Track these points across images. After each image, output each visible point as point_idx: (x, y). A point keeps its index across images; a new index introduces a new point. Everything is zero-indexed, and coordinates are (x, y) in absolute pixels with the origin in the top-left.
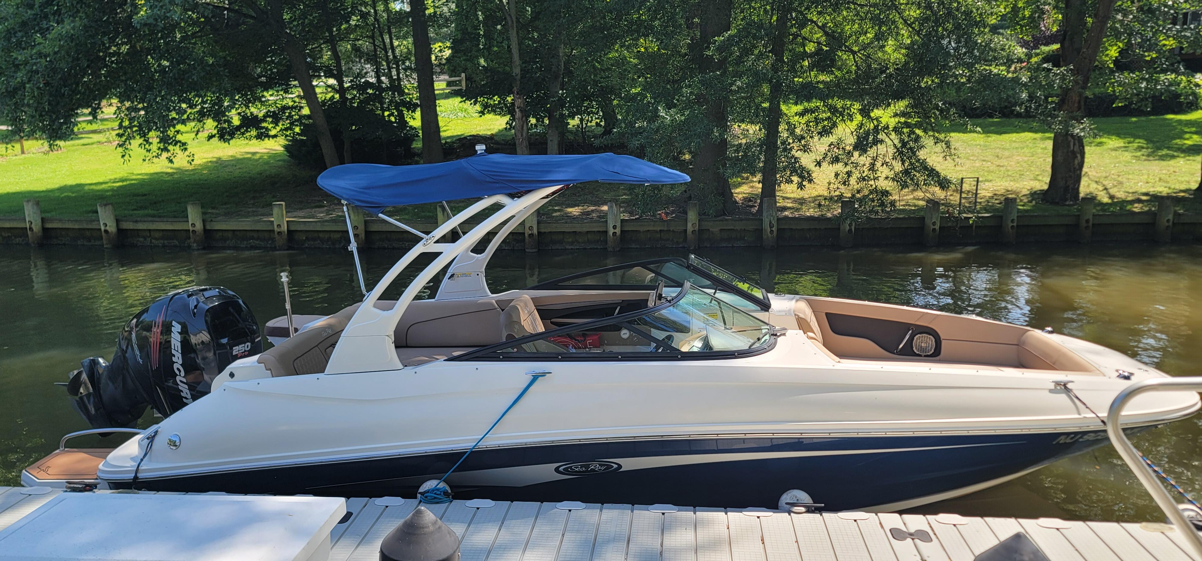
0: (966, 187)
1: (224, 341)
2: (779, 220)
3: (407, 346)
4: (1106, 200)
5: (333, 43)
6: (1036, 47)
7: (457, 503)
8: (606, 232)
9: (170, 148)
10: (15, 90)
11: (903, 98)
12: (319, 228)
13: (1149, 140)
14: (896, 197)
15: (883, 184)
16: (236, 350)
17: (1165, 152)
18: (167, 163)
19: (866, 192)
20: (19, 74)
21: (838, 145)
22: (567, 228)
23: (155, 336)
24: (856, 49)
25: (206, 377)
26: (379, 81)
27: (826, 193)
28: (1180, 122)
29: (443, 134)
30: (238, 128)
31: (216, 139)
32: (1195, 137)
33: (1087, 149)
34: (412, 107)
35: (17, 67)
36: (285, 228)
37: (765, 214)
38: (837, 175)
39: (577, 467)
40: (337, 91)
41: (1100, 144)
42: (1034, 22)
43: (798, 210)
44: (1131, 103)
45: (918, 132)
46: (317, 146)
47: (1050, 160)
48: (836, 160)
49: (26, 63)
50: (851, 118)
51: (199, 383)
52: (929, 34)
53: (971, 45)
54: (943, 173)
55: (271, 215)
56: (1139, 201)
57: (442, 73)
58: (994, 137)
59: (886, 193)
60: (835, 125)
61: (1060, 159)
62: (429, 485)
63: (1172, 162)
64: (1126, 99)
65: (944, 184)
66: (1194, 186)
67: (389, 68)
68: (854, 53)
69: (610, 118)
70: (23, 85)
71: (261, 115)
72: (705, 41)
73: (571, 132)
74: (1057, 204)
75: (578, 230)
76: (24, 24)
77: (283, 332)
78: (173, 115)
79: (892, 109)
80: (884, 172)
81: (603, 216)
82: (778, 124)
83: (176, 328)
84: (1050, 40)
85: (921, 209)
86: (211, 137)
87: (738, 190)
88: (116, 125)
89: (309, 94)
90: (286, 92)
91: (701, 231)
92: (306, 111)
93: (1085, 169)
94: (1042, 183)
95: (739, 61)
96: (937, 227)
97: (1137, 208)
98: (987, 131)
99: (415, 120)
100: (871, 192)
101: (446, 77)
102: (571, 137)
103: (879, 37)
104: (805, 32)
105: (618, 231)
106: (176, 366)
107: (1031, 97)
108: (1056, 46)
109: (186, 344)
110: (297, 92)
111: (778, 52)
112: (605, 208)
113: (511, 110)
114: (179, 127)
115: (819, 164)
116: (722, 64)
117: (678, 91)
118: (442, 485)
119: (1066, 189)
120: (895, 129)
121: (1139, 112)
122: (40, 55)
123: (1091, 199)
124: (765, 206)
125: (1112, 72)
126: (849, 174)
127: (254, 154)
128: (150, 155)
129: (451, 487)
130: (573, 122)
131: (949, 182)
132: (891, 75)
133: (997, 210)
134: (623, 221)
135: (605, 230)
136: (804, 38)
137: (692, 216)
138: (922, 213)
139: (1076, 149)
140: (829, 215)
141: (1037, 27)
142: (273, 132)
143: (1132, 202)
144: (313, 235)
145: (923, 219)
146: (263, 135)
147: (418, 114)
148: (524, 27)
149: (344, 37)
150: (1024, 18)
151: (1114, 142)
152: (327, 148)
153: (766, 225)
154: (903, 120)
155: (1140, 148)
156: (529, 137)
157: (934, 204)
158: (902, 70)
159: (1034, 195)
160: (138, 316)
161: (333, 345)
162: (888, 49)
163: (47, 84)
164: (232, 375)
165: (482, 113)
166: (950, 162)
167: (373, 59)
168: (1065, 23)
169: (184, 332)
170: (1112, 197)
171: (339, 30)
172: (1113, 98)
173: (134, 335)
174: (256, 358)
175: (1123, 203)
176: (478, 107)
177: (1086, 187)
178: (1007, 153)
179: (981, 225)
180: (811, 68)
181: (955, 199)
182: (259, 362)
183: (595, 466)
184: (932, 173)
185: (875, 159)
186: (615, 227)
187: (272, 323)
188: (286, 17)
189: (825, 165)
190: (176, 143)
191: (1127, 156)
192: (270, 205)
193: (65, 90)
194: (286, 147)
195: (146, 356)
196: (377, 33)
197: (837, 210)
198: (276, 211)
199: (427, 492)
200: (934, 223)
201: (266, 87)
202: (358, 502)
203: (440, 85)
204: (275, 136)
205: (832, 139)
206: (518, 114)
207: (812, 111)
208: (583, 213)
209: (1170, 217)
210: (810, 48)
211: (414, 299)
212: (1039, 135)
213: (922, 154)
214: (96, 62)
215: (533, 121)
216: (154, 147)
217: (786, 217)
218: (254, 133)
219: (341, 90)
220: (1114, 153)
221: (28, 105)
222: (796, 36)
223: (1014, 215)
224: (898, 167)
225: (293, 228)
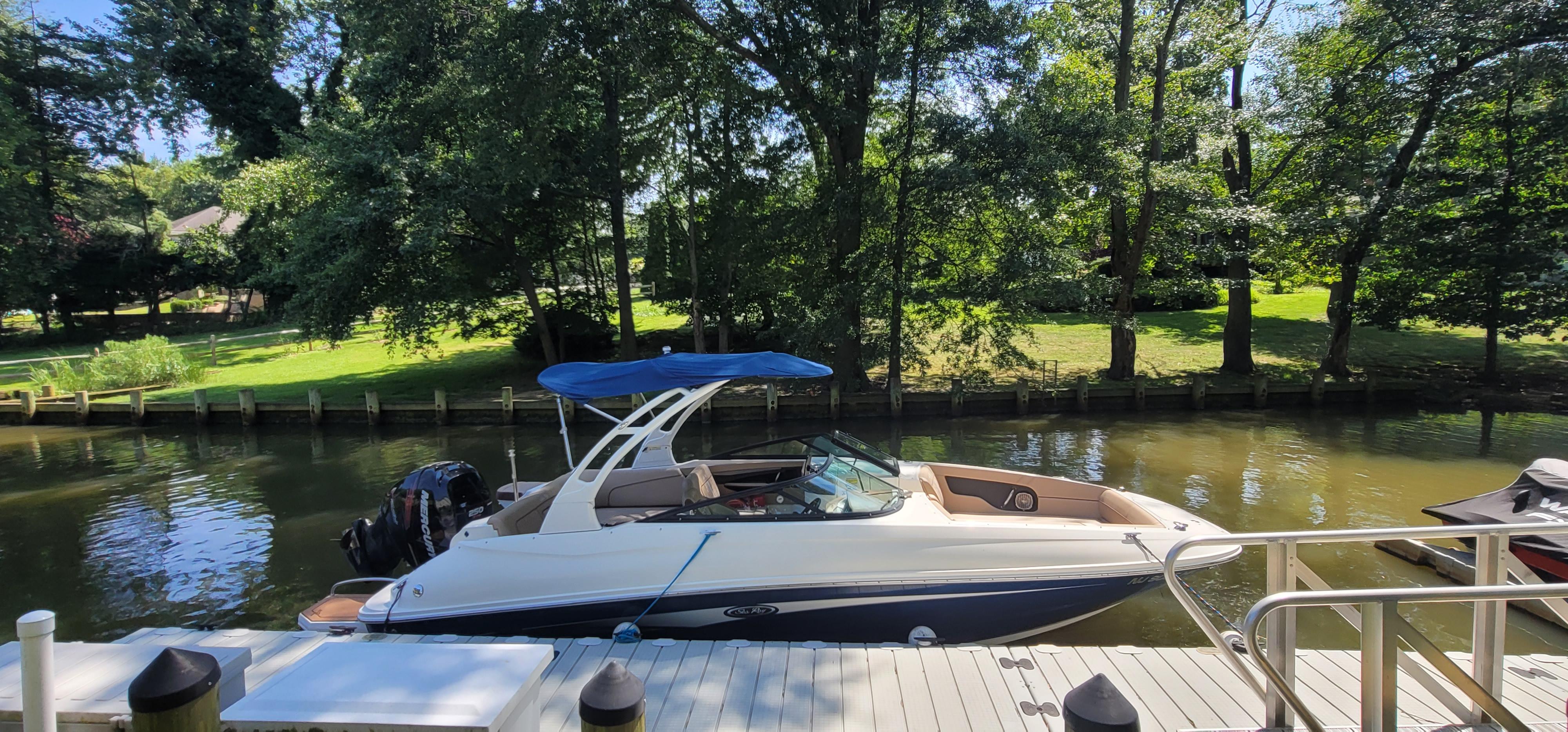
0: (1048, 367)
1: (463, 505)
2: (903, 395)
3: (609, 507)
4: (1154, 376)
5: (553, 261)
6: (1093, 259)
7: (644, 641)
8: (766, 407)
9: (425, 346)
10: (307, 303)
11: (995, 300)
12: (538, 407)
13: (1183, 330)
14: (994, 376)
15: (984, 366)
16: (471, 513)
17: (1195, 338)
18: (422, 357)
19: (971, 372)
20: (311, 291)
21: (948, 335)
22: (736, 404)
23: (409, 502)
24: (958, 262)
25: (447, 534)
26: (588, 289)
27: (939, 372)
28: (1205, 315)
29: (637, 329)
30: (476, 329)
31: (459, 338)
32: (1217, 326)
33: (1137, 336)
34: (613, 310)
35: (309, 286)
36: (511, 407)
37: (892, 391)
38: (948, 360)
39: (742, 610)
40: (556, 298)
41: (1147, 332)
42: (1090, 240)
43: (918, 386)
44: (1167, 302)
45: (1009, 324)
46: (538, 341)
47: (1110, 345)
48: (947, 349)
49: (316, 282)
50: (956, 315)
51: (441, 540)
52: (1011, 252)
53: (1044, 259)
54: (1029, 357)
55: (500, 396)
56: (1179, 377)
57: (637, 281)
58: (1067, 327)
59: (986, 373)
60: (944, 321)
61: (1117, 345)
62: (623, 627)
63: (1201, 346)
64: (1162, 299)
65: (1031, 365)
66: (1220, 365)
67: (596, 280)
68: (956, 265)
69: (768, 313)
70: (312, 298)
71: (495, 317)
72: (841, 257)
73: (737, 326)
74: (1117, 379)
75: (744, 405)
76: (316, 253)
77: (510, 497)
78: (428, 320)
79: (986, 309)
80: (983, 356)
81: (764, 393)
82: (900, 321)
83: (425, 495)
84: (1103, 253)
85: (1014, 385)
86: (456, 335)
87: (871, 371)
88: (384, 327)
89: (533, 301)
90: (516, 299)
91: (841, 404)
92: (530, 314)
93: (1137, 352)
94: (1106, 363)
95: (868, 273)
96: (1027, 399)
97: (1178, 383)
98: (1061, 322)
99: (615, 319)
100: (975, 372)
101: (640, 284)
102: (738, 330)
103: (974, 254)
104: (918, 249)
105: (775, 406)
106: (423, 527)
107: (1092, 300)
108: (1107, 259)
109: (432, 509)
110: (523, 299)
111: (898, 266)
112: (765, 387)
113: (689, 310)
114: (432, 329)
115: (933, 352)
116: (855, 274)
117: (821, 295)
118: (634, 627)
119: (1124, 368)
120: (991, 323)
121: (1172, 309)
122: (327, 276)
123: (1144, 377)
124: (892, 384)
125: (1151, 279)
126: (958, 359)
127: (488, 347)
128: (409, 352)
129: (640, 627)
130: (739, 319)
131: (1035, 363)
132: (984, 283)
133: (1072, 385)
134: (779, 397)
135: (762, 404)
136: (917, 254)
137: (834, 393)
138: (1014, 389)
139: (1129, 337)
140: (943, 390)
141: (1093, 244)
142: (504, 332)
143: (1174, 378)
144: (533, 413)
145: (1015, 393)
146: (496, 335)
147: (617, 315)
148: (700, 247)
149: (563, 256)
150: (1083, 237)
151: (1156, 331)
152: (546, 344)
153: (893, 399)
154: (996, 315)
155: (1177, 336)
156: (705, 330)
157: (1023, 380)
158: (993, 278)
159: (1100, 373)
160: (397, 485)
161: (548, 508)
162: (983, 262)
163: (330, 298)
164: (467, 534)
165: (667, 313)
166: (1034, 348)
167: (584, 273)
168: (1113, 242)
169: (431, 498)
170: (1159, 374)
171: (558, 251)
172: (1153, 298)
173: (392, 501)
174: (486, 519)
175: (1167, 378)
176: (664, 309)
177: (1139, 366)
178: (1077, 340)
179: (1061, 396)
180: (924, 276)
181: (1039, 376)
182: (489, 523)
183: (757, 609)
184: (1021, 357)
185: (977, 347)
186: (773, 403)
187: (502, 490)
188: (517, 243)
189: (938, 352)
190: (429, 342)
191: (1168, 342)
192: (499, 389)
193: (344, 303)
194: (515, 342)
195: (400, 517)
196: (587, 254)
197: (949, 387)
198: (504, 394)
199: (621, 633)
200: (1024, 396)
201: (500, 295)
202: (564, 642)
203: (635, 291)
204: (506, 335)
205: (943, 331)
206: (696, 314)
207: (927, 310)
208: (748, 392)
209: (1203, 389)
210: (922, 261)
211: (616, 468)
212: (1101, 326)
213: (1013, 342)
214: (371, 281)
215: (707, 318)
216: (412, 346)
217: (909, 393)
218: (489, 332)
219: (559, 298)
220: (1157, 340)
221: (315, 314)
222: (910, 253)
223: (1086, 389)
224: (995, 352)
225: (517, 407)
